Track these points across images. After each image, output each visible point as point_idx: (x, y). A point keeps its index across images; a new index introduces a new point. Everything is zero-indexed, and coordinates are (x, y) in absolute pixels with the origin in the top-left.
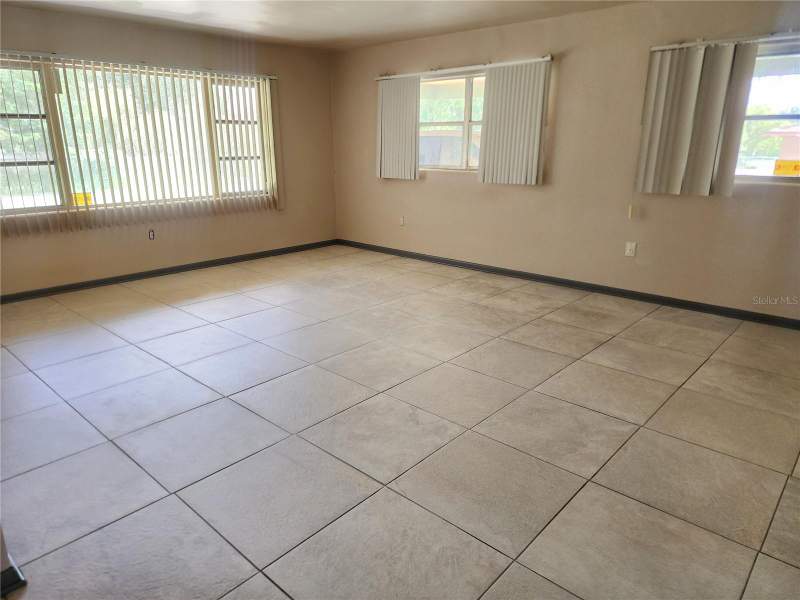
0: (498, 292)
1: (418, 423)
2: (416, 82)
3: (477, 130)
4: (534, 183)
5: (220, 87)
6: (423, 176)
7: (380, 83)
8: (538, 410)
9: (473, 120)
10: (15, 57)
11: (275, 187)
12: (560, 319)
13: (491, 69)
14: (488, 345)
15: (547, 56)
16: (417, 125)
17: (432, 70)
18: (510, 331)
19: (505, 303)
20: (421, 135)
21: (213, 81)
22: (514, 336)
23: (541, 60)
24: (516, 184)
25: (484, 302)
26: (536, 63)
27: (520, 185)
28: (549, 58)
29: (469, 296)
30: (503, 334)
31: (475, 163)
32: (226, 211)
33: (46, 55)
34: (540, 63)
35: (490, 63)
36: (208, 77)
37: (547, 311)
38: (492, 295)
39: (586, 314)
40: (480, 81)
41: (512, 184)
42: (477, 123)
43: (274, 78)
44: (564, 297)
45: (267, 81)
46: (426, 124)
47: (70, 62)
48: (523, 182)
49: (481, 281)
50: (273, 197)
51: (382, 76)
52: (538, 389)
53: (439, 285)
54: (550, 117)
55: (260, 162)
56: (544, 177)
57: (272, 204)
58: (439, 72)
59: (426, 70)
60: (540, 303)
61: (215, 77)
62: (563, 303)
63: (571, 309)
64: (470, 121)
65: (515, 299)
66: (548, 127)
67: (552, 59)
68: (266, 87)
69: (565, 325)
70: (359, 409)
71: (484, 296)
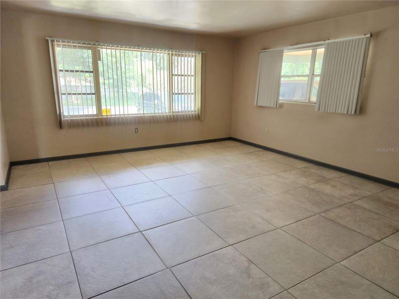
0: (323, 180)
1: (249, 277)
2: (281, 53)
3: (317, 79)
4: (353, 113)
5: (176, 58)
6: (281, 106)
7: (261, 53)
8: (342, 283)
9: (315, 73)
10: (80, 43)
11: (200, 109)
12: (366, 206)
13: (329, 43)
14: (311, 219)
15: (368, 34)
16: (280, 77)
17: (291, 45)
18: (329, 210)
19: (327, 189)
20: (282, 82)
21: (172, 55)
22: (331, 215)
23: (363, 36)
24: (341, 113)
25: (312, 186)
26: (359, 39)
27: (343, 114)
28: (369, 35)
29: (303, 181)
30: (323, 212)
31: (314, 99)
32: (174, 120)
33: (94, 43)
34: (363, 38)
35: (328, 40)
36: (170, 52)
37: (357, 198)
38: (318, 181)
39: (387, 204)
40: (321, 51)
41: (338, 113)
42: (317, 76)
43: (204, 52)
44: (370, 189)
45: (200, 54)
46: (285, 76)
47: (105, 46)
48: (345, 112)
49: (313, 171)
50: (198, 114)
51: (261, 50)
52: (344, 263)
53: (285, 171)
54: (367, 72)
55: (193, 96)
56: (361, 109)
57: (198, 118)
58: (295, 46)
59: (288, 45)
60: (351, 191)
61: (174, 53)
62: (368, 193)
63: (375, 199)
64: (313, 74)
65: (334, 186)
66: (366, 78)
67: (371, 36)
68: (199, 57)
69: (369, 211)
70: (213, 256)
71: (313, 181)
